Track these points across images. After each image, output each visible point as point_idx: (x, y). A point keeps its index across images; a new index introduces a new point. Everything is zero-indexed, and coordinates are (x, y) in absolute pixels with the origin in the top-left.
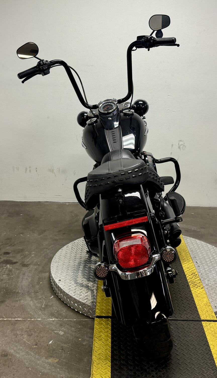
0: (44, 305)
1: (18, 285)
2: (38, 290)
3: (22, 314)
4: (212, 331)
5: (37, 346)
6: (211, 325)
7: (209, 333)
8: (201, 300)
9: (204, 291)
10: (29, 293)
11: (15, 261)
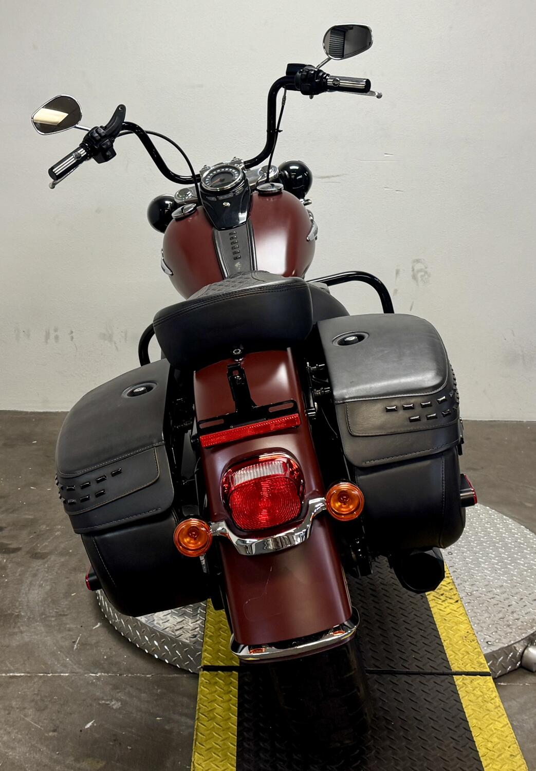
0: (78, 644)
1: (20, 600)
2: (65, 610)
3: (26, 662)
4: (478, 698)
5: (56, 734)
6: (475, 683)
7: (470, 701)
8: (453, 627)
9: (461, 609)
10: (44, 617)
11: (14, 545)
